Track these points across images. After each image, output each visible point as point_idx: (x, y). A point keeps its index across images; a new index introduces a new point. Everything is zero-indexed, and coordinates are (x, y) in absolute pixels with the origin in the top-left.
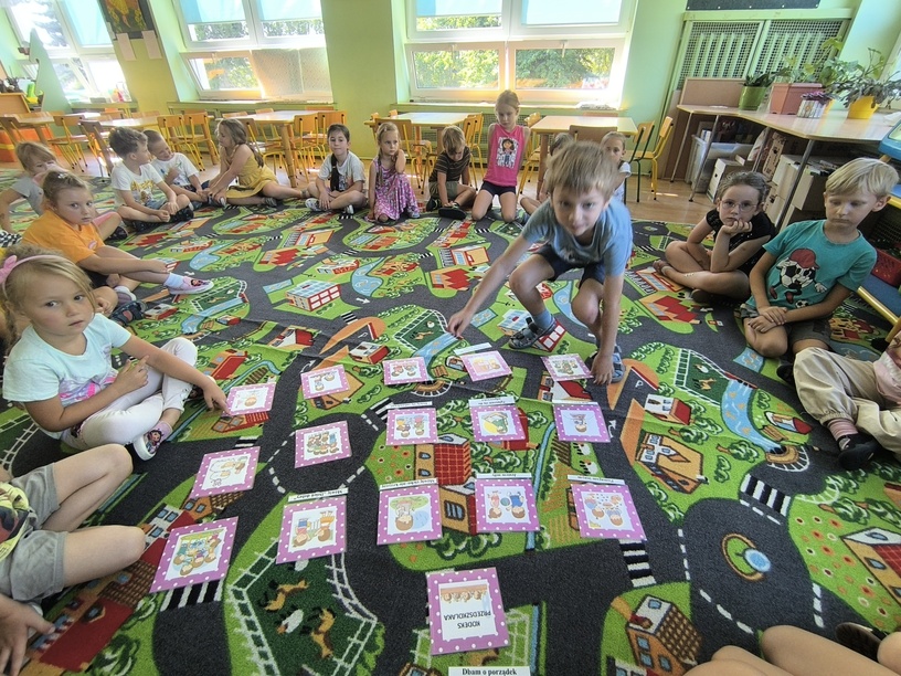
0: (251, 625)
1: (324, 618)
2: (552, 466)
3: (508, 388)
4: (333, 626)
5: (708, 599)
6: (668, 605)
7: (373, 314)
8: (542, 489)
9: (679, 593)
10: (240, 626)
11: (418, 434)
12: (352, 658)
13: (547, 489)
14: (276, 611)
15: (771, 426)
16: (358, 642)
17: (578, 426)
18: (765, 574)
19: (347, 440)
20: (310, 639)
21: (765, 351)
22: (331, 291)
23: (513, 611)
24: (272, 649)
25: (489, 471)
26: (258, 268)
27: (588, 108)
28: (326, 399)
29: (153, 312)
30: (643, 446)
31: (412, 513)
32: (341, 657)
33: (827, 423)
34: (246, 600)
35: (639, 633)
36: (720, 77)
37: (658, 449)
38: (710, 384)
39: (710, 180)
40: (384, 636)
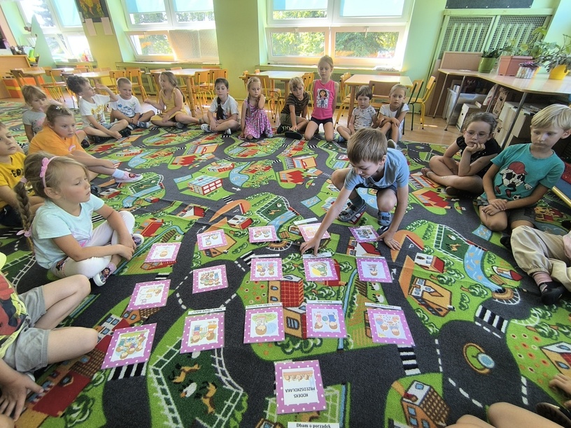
0: (164, 392)
1: (209, 388)
2: (355, 296)
3: (328, 247)
4: (215, 394)
5: (454, 384)
6: (428, 387)
7: (243, 197)
8: (348, 311)
9: (435, 380)
10: (157, 392)
11: (270, 274)
12: (227, 414)
13: (352, 311)
14: (179, 383)
15: (496, 275)
16: (231, 404)
17: (372, 272)
18: (491, 369)
19: (225, 276)
20: (201, 401)
21: (493, 227)
22: (217, 183)
23: (329, 388)
24: (177, 407)
25: (315, 299)
26: (171, 167)
27: (381, 70)
28: (212, 251)
29: (104, 193)
30: (413, 285)
31: (266, 324)
32: (220, 414)
33: (532, 274)
34: (161, 376)
35: (409, 405)
36: (467, 51)
37: (423, 288)
38: (457, 247)
39: (458, 117)
40: (247, 401)
